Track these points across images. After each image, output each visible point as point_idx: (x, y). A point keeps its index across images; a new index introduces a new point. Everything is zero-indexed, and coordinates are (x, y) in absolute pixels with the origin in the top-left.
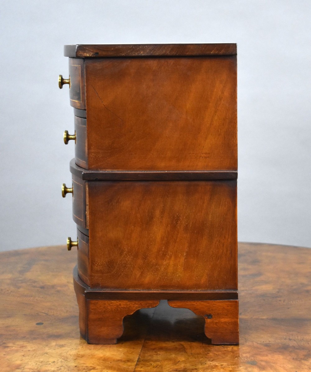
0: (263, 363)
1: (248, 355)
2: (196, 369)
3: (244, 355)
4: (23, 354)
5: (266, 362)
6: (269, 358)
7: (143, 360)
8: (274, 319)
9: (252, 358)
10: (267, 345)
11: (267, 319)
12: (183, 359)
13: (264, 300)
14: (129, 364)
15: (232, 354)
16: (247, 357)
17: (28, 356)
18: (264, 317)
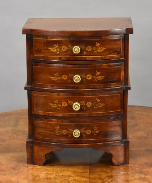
0: (146, 172)
1: (138, 169)
2: (116, 176)
3: (137, 169)
4: (36, 170)
5: (147, 171)
6: (148, 170)
7: (92, 172)
8: (147, 150)
9: (141, 170)
10: (146, 164)
11: (144, 150)
12: (110, 171)
13: (141, 140)
14: (86, 174)
15: (131, 168)
16: (138, 170)
17: (39, 171)
18: (142, 150)
